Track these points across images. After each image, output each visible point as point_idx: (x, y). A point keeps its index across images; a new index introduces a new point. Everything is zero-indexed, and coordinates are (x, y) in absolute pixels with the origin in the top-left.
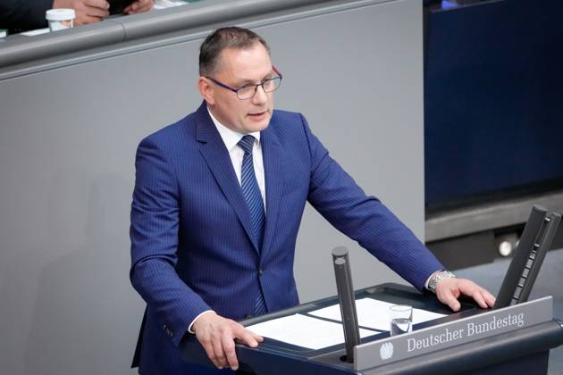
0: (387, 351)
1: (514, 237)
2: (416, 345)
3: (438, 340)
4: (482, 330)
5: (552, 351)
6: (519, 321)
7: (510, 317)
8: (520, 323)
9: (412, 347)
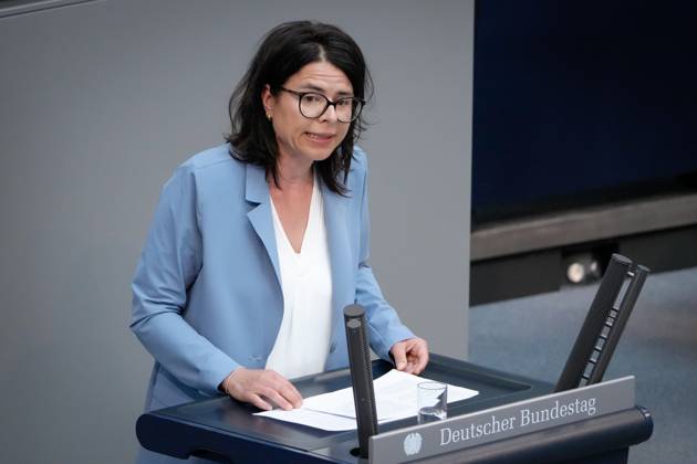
0: (413, 445)
1: (588, 258)
2: (452, 437)
3: (482, 431)
4: (540, 418)
6: (589, 407)
7: (577, 403)
8: (592, 412)
9: (446, 439)
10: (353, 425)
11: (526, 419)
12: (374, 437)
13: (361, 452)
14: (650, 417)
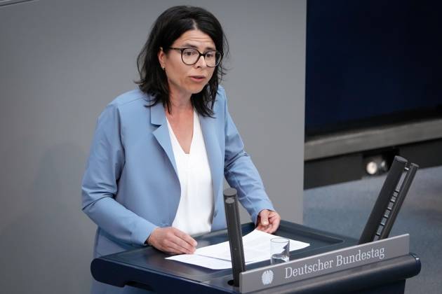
0: (268, 278)
1: (379, 159)
2: (293, 273)
3: (312, 269)
4: (349, 261)
6: (380, 254)
7: (373, 251)
8: (382, 256)
9: (289, 274)
10: (229, 266)
11: (340, 262)
12: (243, 273)
13: (235, 282)
14: (419, 261)
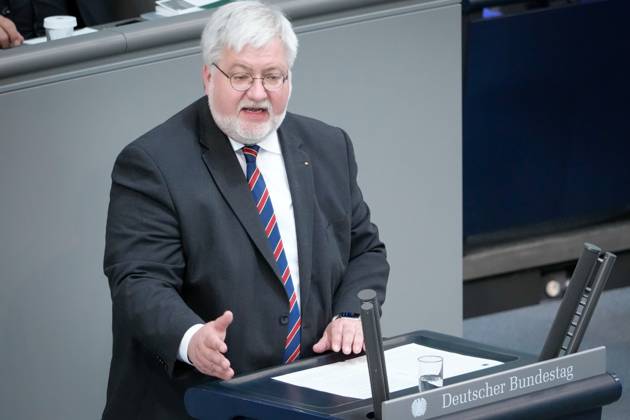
0: (419, 407)
1: (563, 275)
2: (452, 401)
3: (477, 395)
4: (526, 384)
5: (605, 408)
6: (568, 374)
7: (557, 370)
8: (570, 377)
9: (447, 403)
10: (368, 395)
11: (514, 385)
12: (387, 402)
13: (375, 415)
14: (619, 381)
